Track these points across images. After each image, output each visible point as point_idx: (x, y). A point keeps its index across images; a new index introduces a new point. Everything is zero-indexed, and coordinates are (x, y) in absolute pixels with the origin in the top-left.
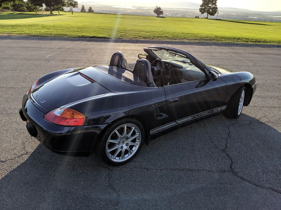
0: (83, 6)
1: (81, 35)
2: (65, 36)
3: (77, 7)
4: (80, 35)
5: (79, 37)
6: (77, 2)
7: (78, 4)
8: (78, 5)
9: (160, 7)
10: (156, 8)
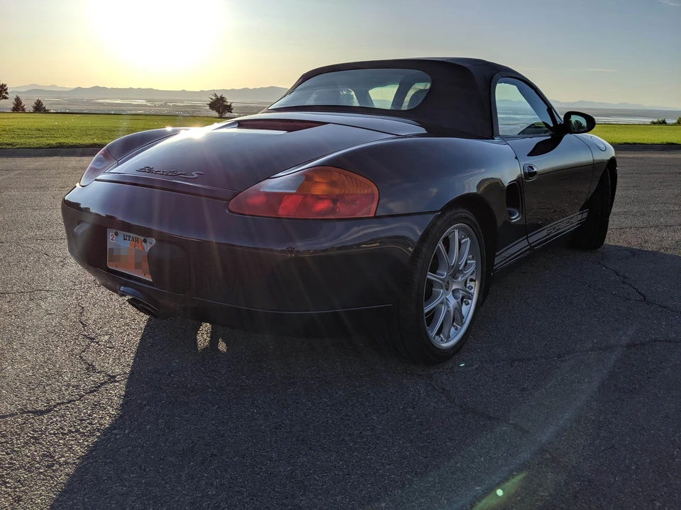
0: (18, 100)
1: (55, 142)
2: (10, 147)
3: (6, 98)
4: (53, 142)
5: (50, 147)
6: (5, 86)
7: (8, 91)
8: (7, 93)
9: (223, 96)
10: (214, 98)
